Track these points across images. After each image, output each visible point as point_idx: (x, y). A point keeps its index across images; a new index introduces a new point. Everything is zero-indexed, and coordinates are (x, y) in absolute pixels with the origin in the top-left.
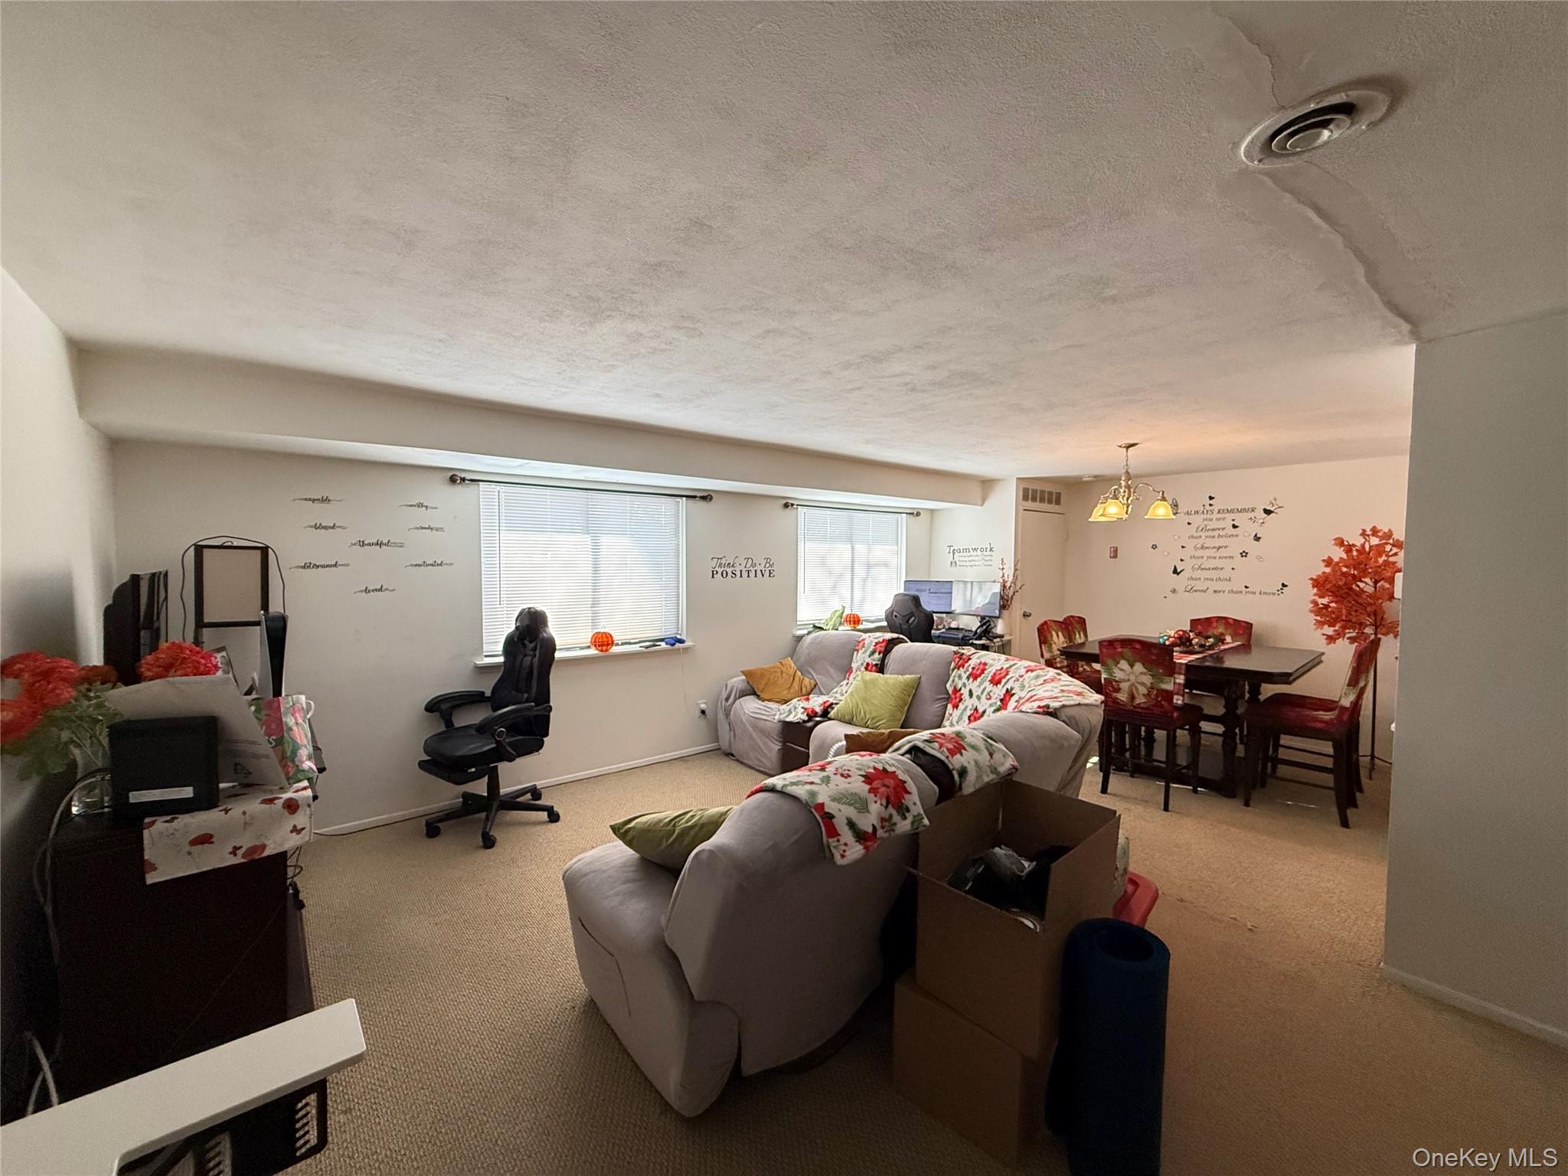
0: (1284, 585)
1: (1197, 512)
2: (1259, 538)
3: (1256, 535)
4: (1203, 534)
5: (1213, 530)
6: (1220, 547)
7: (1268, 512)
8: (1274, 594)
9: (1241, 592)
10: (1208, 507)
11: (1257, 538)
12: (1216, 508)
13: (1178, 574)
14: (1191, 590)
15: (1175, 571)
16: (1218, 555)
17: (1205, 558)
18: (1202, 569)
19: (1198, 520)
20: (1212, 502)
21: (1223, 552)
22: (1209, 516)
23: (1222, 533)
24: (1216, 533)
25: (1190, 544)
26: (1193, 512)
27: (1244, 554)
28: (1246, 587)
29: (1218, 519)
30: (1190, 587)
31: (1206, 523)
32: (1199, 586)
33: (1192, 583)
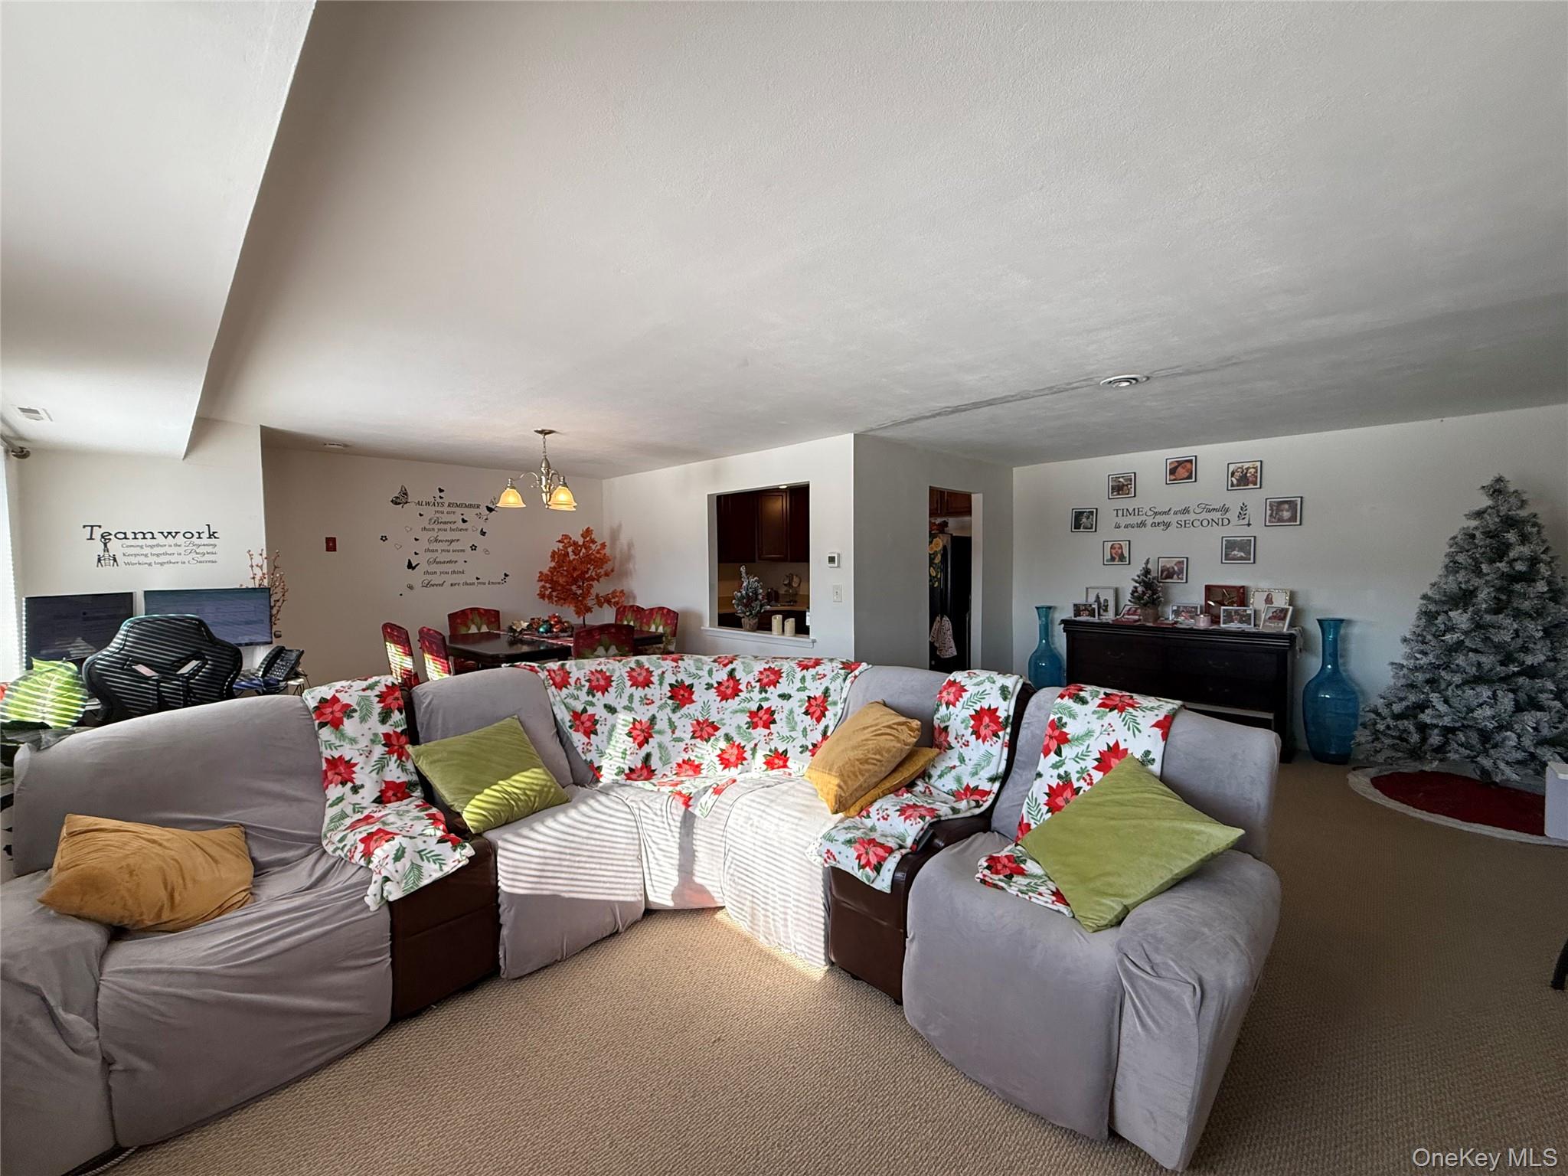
0: (506, 575)
1: (428, 504)
2: (486, 533)
3: (482, 530)
4: (436, 527)
5: (445, 523)
6: (452, 541)
7: (490, 510)
8: (501, 583)
9: (474, 584)
10: (439, 500)
11: (483, 533)
12: (446, 501)
13: (413, 568)
14: (428, 585)
15: (410, 566)
16: (451, 548)
17: (439, 551)
18: (437, 563)
19: (429, 512)
20: (442, 494)
21: (455, 546)
22: (440, 509)
23: (454, 526)
24: (448, 526)
25: (425, 537)
26: (424, 503)
27: (474, 548)
28: (478, 579)
29: (448, 513)
30: (426, 582)
31: (438, 515)
32: (436, 579)
33: (429, 577)
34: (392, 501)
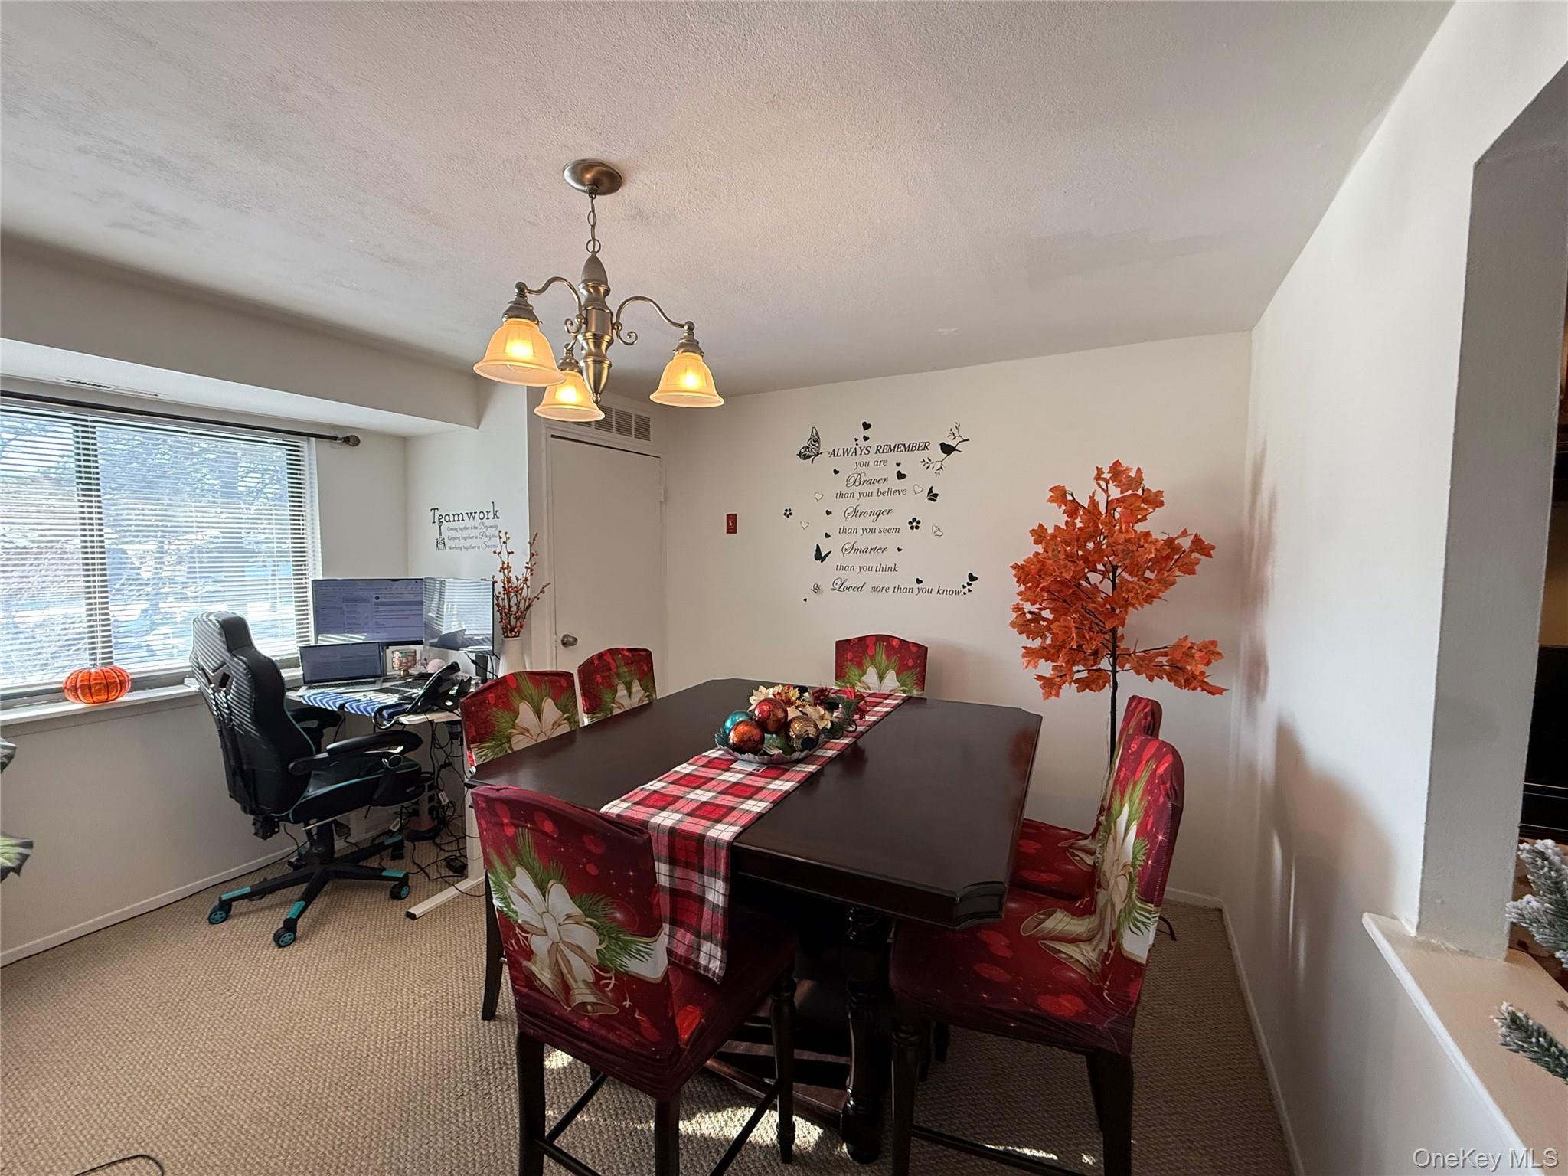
0: (972, 578)
1: (846, 452)
2: (936, 495)
3: (931, 491)
4: (856, 490)
5: (870, 482)
6: (880, 513)
7: (947, 449)
8: (958, 593)
9: (912, 590)
10: (862, 443)
11: (933, 496)
12: (872, 443)
13: (823, 559)
14: (841, 587)
15: (819, 556)
16: (877, 526)
17: (860, 532)
18: (856, 551)
19: (846, 465)
20: (867, 433)
21: (884, 522)
22: (863, 458)
23: (883, 487)
24: (874, 488)
25: (839, 507)
26: (841, 452)
27: (915, 524)
28: (919, 582)
29: (876, 464)
30: (839, 582)
31: (860, 470)
32: (855, 580)
33: (843, 574)
34: (799, 455)
